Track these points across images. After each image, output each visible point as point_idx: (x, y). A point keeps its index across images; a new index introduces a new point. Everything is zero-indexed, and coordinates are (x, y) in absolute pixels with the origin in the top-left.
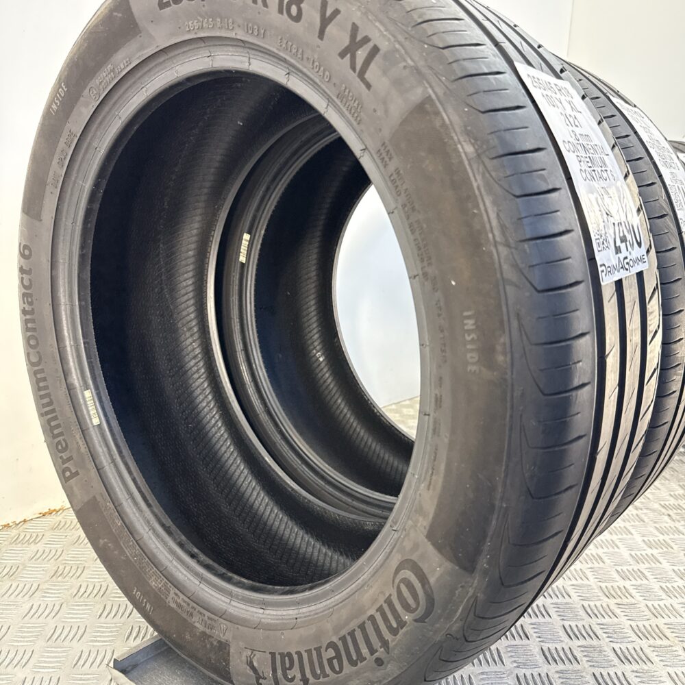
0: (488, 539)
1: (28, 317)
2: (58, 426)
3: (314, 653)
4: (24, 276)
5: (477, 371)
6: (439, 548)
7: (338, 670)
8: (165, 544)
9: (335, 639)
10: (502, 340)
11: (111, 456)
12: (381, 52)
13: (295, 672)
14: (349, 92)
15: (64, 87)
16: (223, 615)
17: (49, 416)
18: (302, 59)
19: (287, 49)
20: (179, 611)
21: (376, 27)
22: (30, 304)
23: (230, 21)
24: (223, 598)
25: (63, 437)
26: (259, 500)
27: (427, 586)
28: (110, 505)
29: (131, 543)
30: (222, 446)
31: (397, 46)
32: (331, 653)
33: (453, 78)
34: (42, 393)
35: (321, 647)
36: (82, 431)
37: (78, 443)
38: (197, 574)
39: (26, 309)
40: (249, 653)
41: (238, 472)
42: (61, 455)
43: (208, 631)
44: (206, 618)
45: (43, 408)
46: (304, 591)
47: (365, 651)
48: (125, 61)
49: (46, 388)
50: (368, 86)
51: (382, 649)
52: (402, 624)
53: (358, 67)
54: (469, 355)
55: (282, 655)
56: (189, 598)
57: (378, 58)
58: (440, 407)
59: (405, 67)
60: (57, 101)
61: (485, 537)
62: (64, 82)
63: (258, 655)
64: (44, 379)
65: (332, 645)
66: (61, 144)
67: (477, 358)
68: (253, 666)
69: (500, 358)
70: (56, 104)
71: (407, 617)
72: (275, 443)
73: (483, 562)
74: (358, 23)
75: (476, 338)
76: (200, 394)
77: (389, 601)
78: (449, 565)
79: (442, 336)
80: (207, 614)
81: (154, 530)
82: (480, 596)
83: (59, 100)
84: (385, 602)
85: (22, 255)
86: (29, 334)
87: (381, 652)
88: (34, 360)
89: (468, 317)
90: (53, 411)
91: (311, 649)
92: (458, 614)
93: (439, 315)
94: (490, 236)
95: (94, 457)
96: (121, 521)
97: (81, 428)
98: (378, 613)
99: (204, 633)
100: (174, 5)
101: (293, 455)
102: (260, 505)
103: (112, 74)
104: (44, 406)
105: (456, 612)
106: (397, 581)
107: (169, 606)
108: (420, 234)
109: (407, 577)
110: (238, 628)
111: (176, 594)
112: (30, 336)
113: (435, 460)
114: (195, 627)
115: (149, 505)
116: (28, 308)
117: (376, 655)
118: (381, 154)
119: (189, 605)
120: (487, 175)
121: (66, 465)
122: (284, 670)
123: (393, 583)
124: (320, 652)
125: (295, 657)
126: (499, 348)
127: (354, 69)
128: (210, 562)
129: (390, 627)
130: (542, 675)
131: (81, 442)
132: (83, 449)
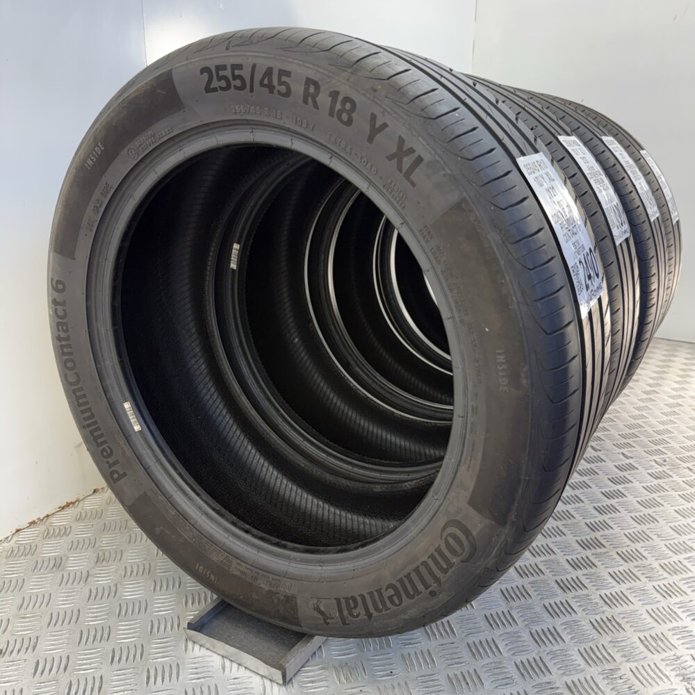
0: (516, 502)
1: (64, 343)
2: (102, 435)
3: (376, 594)
4: (58, 307)
5: (508, 391)
6: (479, 511)
7: (397, 603)
8: (219, 524)
9: (394, 582)
10: (525, 369)
11: (156, 457)
12: (424, 161)
13: (360, 610)
14: (395, 185)
15: (101, 146)
16: (285, 575)
17: (92, 428)
18: (351, 153)
19: (336, 143)
20: (244, 577)
21: (419, 141)
22: (66, 331)
23: (279, 112)
24: (282, 562)
25: (107, 445)
26: (269, 475)
27: (470, 537)
28: (161, 498)
29: (188, 528)
30: (229, 432)
31: (438, 158)
32: (391, 592)
33: (481, 184)
34: (82, 408)
35: (381, 589)
36: (126, 438)
37: (122, 448)
38: (254, 546)
39: (62, 336)
40: (315, 601)
41: (247, 452)
42: (106, 460)
43: (273, 589)
44: (271, 579)
45: (85, 420)
46: (357, 548)
47: (420, 587)
48: (166, 130)
49: (87, 403)
50: (413, 184)
51: (435, 585)
52: (450, 565)
53: (404, 170)
54: (501, 380)
55: (347, 599)
56: (251, 565)
57: (422, 165)
58: (476, 413)
59: (444, 175)
60: (92, 158)
61: (514, 501)
62: (101, 141)
63: (324, 601)
64: (84, 396)
65: (390, 586)
66: (97, 194)
67: (507, 382)
68: (320, 610)
69: (524, 381)
70: (92, 160)
71: (455, 560)
72: (277, 425)
73: (512, 517)
74: (404, 136)
75: (506, 368)
76: (204, 388)
77: (438, 550)
78: (487, 522)
79: (476, 365)
80: (271, 576)
81: (207, 514)
82: (510, 540)
83: (95, 157)
84: (435, 551)
85: (55, 289)
86: (65, 358)
87: (434, 586)
88: (72, 380)
89: (499, 354)
90: (96, 423)
91: (372, 592)
92: (494, 553)
93: (474, 351)
94: (514, 298)
95: (139, 458)
96: (175, 510)
97: (125, 436)
98: (430, 559)
99: (270, 592)
100: (220, 91)
101: (294, 433)
102: (271, 478)
103: (152, 138)
104: (85, 419)
105: (492, 553)
106: (445, 535)
107: (233, 574)
108: (458, 293)
109: (453, 532)
110: (302, 584)
111: (238, 564)
112: (66, 360)
113: (473, 450)
114: (262, 588)
115: (198, 494)
116: (63, 335)
117: (430, 589)
118: (423, 233)
119: (252, 571)
120: (510, 255)
121: (113, 468)
122: (350, 610)
123: (441, 537)
124: (381, 593)
125: (359, 599)
126: (523, 375)
127: (400, 171)
128: (264, 535)
129: (441, 569)
130: (519, 587)
131: (126, 448)
132: (129, 452)
